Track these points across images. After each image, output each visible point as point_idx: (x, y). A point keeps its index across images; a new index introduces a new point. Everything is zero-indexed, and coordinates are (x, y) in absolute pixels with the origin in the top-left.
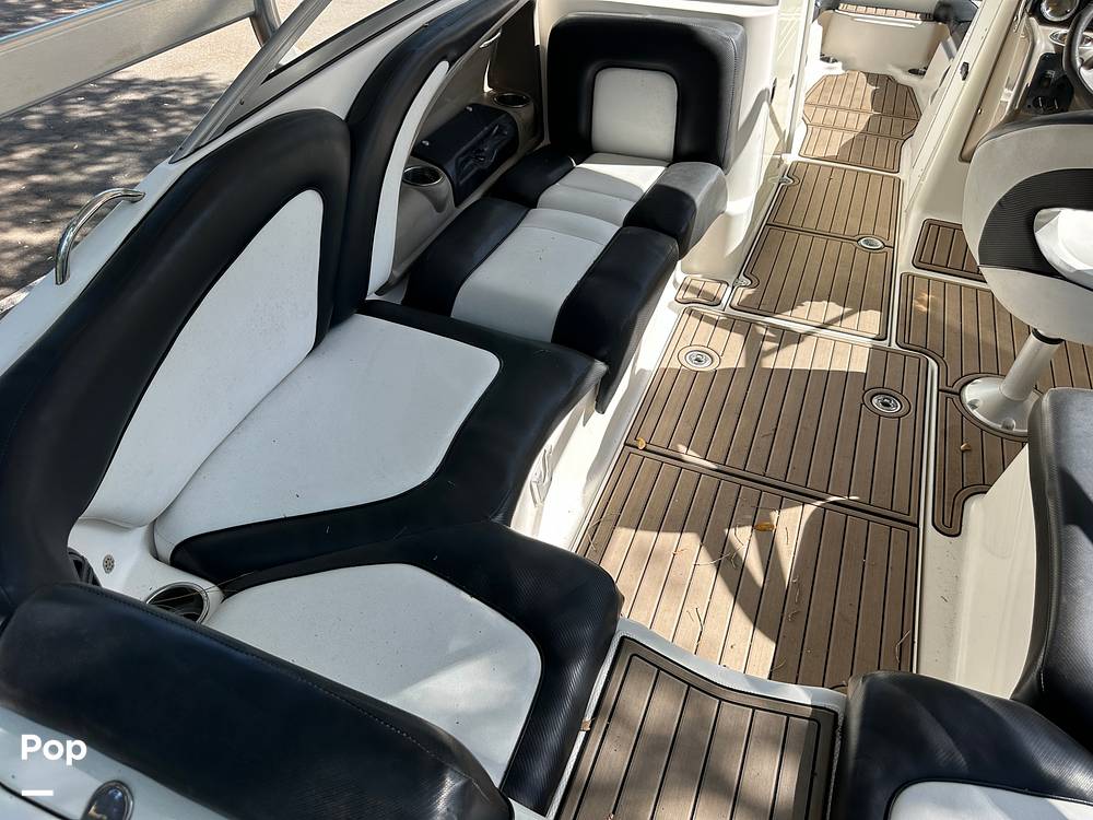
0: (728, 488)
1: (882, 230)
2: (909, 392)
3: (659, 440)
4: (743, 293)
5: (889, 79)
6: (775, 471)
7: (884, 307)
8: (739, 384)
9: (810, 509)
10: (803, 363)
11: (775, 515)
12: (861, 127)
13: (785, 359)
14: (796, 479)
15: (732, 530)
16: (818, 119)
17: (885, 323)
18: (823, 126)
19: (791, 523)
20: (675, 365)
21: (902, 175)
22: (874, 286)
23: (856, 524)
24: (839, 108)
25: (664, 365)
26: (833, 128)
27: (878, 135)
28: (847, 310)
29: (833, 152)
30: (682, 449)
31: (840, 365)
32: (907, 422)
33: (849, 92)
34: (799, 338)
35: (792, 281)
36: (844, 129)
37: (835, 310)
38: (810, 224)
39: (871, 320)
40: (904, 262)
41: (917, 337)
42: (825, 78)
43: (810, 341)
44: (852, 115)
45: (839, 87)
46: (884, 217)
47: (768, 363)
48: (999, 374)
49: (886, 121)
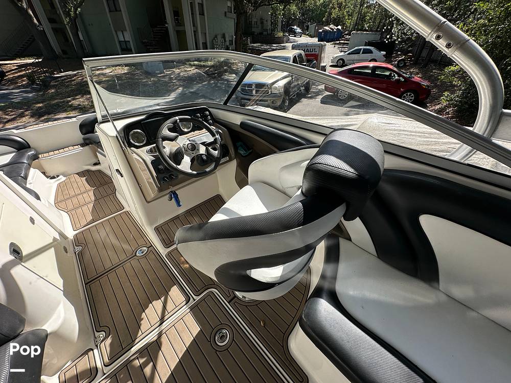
1: (141, 242)
5: (88, 171)
12: (93, 198)
13: (163, 369)
16: (70, 207)
17: (182, 289)
18: (75, 209)
21: (127, 209)
22: (160, 272)
24: (76, 195)
26: (81, 206)
27: (103, 197)
28: (163, 299)
29: (90, 218)
31: (189, 340)
32: (239, 340)
33: (75, 185)
34: (158, 344)
36: (86, 204)
37: (158, 304)
38: (108, 265)
40: (163, 251)
42: (59, 185)
43: (164, 339)
44: (85, 195)
45: (69, 186)
49: (101, 189)
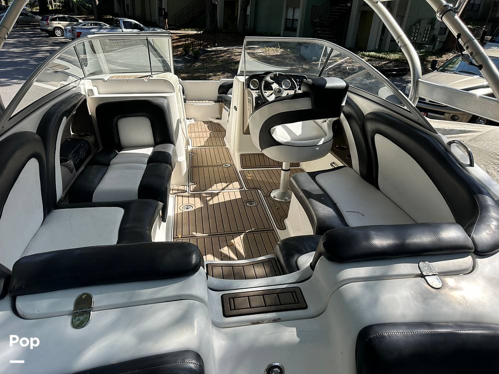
0: (215, 239)
1: (228, 161)
2: (256, 199)
3: (185, 233)
4: (193, 187)
5: (211, 122)
6: (227, 229)
7: (238, 180)
8: (204, 212)
9: (242, 236)
10: (222, 200)
11: (232, 241)
12: (208, 136)
13: (215, 200)
14: (234, 229)
15: (222, 249)
17: (241, 184)
18: (196, 137)
19: (238, 242)
20: (180, 211)
21: (227, 146)
22: (233, 176)
23: (257, 235)
24: (199, 132)
25: (176, 212)
26: (200, 137)
27: (215, 137)
28: (228, 183)
29: (203, 144)
30: (194, 233)
31: (233, 198)
32: (259, 206)
33: (200, 127)
34: (217, 194)
35: (207, 180)
36: (203, 137)
37: (224, 185)
38: (205, 164)
39: (236, 185)
40: (239, 168)
41: (252, 186)
43: (221, 194)
44: (204, 133)
45: (196, 126)
46: (227, 158)
47: (211, 203)
48: (278, 188)
49: (215, 133)
